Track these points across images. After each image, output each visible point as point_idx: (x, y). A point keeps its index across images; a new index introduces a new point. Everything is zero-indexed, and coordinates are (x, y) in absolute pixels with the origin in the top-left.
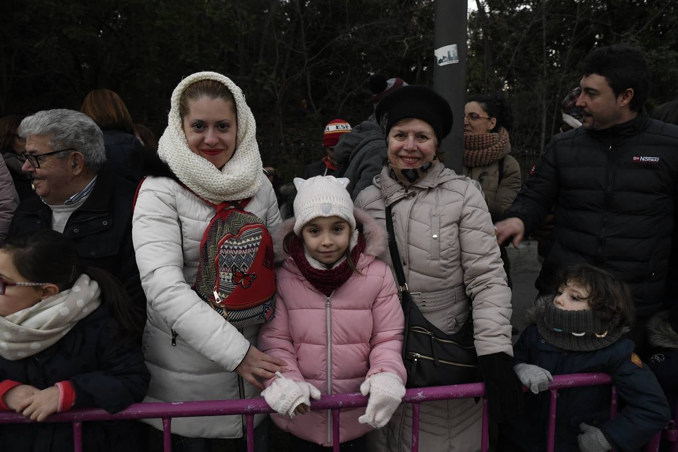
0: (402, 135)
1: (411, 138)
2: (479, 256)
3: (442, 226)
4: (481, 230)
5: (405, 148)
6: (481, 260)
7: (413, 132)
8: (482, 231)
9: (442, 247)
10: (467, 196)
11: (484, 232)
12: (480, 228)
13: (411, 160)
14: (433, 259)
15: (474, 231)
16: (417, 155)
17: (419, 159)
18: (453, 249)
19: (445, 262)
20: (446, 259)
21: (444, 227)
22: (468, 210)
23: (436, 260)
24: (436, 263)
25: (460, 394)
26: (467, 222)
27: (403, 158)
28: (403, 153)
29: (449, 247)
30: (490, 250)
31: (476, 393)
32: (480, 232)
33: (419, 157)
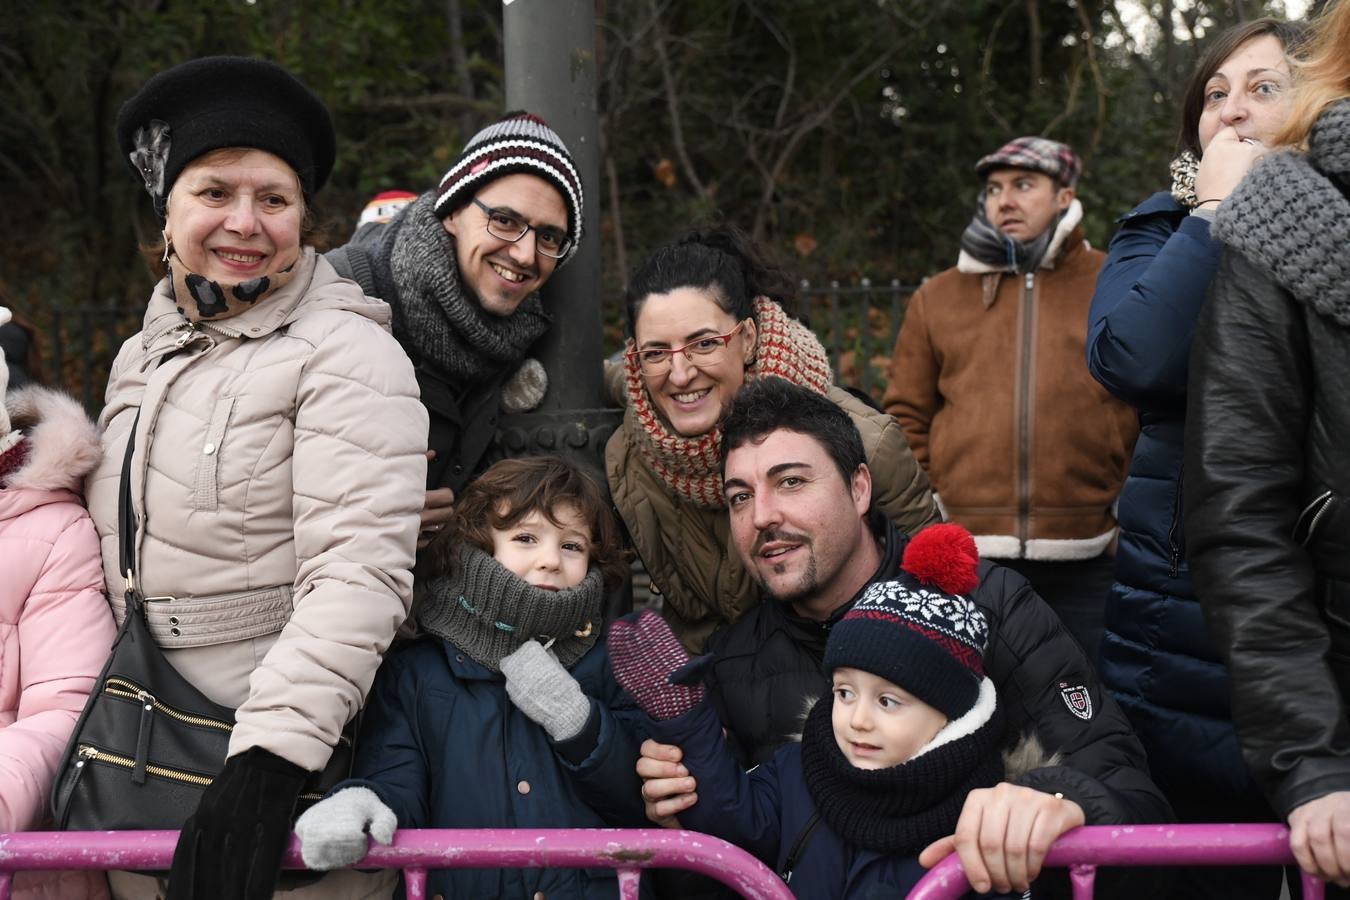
0: (220, 193)
1: (245, 200)
2: (317, 504)
3: (235, 421)
4: (340, 435)
5: (228, 226)
6: (323, 515)
7: (251, 183)
8: (343, 439)
9: (225, 477)
10: (321, 348)
11: (347, 441)
12: (338, 431)
13: (244, 259)
14: (202, 509)
15: (321, 437)
16: (261, 246)
17: (263, 256)
18: (260, 483)
19: (236, 517)
20: (238, 509)
21: (239, 425)
22: (314, 381)
23: (209, 510)
24: (209, 517)
25: (109, 854)
26: (305, 415)
27: (221, 254)
28: (223, 241)
29: (248, 476)
30: (352, 491)
31: (156, 854)
32: (339, 441)
33: (264, 252)
